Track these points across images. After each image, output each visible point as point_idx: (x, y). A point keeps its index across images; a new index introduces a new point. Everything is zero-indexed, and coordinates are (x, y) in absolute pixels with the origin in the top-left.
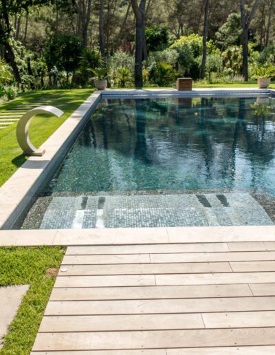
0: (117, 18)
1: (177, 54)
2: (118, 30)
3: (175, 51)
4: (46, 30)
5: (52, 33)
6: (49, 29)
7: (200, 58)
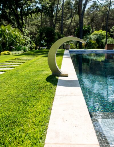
0: (66, 25)
1: (96, 37)
2: (66, 30)
3: (95, 36)
4: (36, 29)
5: (38, 31)
6: (37, 29)
7: (105, 40)
